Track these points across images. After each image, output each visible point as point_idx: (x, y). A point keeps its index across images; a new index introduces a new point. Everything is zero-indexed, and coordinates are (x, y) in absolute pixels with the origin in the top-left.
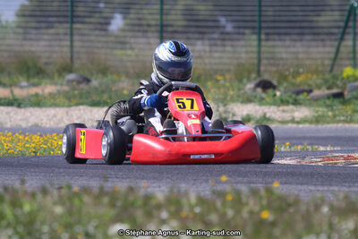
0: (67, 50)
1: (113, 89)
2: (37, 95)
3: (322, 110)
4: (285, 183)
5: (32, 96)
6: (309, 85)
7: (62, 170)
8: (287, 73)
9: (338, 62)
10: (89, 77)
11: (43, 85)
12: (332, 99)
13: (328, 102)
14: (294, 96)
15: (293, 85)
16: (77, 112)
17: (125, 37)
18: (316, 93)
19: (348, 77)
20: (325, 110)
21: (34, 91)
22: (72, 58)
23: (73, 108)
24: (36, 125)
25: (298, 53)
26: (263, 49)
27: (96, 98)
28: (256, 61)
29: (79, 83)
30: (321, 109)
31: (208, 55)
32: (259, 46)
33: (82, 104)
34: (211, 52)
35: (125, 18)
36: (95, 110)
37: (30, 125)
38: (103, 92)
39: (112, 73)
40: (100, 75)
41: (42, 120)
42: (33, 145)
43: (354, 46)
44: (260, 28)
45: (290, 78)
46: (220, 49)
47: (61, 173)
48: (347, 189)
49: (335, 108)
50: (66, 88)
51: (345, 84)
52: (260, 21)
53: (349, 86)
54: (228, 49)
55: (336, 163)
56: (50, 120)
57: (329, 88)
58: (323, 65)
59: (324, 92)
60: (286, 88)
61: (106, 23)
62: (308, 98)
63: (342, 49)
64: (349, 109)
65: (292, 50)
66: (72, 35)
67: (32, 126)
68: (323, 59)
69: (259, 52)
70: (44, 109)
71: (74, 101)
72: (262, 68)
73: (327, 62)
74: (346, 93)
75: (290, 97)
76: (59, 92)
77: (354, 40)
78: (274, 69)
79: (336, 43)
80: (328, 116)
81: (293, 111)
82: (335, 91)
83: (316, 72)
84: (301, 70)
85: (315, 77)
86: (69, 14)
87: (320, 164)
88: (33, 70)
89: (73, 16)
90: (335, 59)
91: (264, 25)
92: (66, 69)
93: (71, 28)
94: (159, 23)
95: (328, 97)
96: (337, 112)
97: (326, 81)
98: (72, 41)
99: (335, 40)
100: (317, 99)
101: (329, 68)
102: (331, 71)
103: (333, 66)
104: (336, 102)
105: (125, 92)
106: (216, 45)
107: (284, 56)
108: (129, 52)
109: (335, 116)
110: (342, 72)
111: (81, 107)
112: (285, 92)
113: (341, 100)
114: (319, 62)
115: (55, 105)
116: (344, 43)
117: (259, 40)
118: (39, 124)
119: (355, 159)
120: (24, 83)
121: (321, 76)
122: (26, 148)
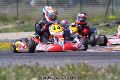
0: (16, 12)
1: (32, 25)
2: (6, 28)
4: (90, 59)
6: (98, 22)
8: (90, 18)
9: (107, 14)
10: (24, 22)
11: (8, 25)
12: (106, 26)
13: (105, 28)
14: (93, 26)
15: (93, 22)
16: (20, 34)
17: (35, 7)
18: (100, 25)
19: (111, 19)
20: (104, 30)
21: (5, 27)
22: (18, 16)
23: (18, 32)
24: (6, 39)
27: (26, 29)
29: (20, 23)
30: (102, 30)
31: (63, 13)
32: (81, 9)
33: (22, 31)
34: (64, 12)
35: (35, 1)
36: (26, 33)
37: (4, 39)
38: (29, 26)
39: (32, 20)
40: (28, 21)
41: (8, 37)
42: (5, 46)
43: (113, 8)
45: (91, 20)
46: (67, 10)
47: (15, 57)
48: (110, 61)
49: (107, 30)
50: (16, 25)
51: (110, 21)
53: (111, 22)
54: (70, 10)
55: (107, 51)
56: (11, 37)
57: (105, 23)
58: (103, 15)
59: (103, 24)
61: (28, 3)
63: (109, 9)
64: (111, 30)
65: (92, 10)
66: (17, 7)
67: (5, 39)
68: (102, 13)
70: (9, 33)
71: (19, 30)
73: (104, 14)
74: (110, 24)
76: (14, 27)
77: (113, 6)
79: (107, 8)
80: (104, 33)
82: (107, 24)
83: (100, 17)
84: (95, 17)
85: (100, 19)
87: (101, 51)
88: (4, 19)
89: (18, 1)
92: (16, 19)
93: (17, 5)
94: (47, 2)
95: (104, 26)
97: (104, 21)
98: (17, 9)
99: (106, 6)
100: (100, 27)
101: (104, 16)
102: (105, 17)
103: (106, 15)
104: (107, 28)
106: (66, 9)
107: (90, 12)
108: (37, 13)
109: (107, 33)
110: (109, 17)
111: (21, 32)
113: (109, 27)
115: (12, 32)
116: (109, 7)
117: (81, 7)
118: (7, 39)
119: (113, 49)
120: (2, 24)
121: (102, 19)
122: (3, 47)
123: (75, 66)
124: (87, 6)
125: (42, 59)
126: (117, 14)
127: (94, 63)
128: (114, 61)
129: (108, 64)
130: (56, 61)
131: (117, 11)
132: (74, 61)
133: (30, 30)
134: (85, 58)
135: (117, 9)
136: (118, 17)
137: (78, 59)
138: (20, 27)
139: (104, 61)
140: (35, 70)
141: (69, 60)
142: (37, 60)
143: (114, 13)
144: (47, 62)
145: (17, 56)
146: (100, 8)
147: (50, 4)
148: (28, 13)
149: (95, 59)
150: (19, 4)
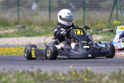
0: (17, 17)
1: (34, 30)
2: (6, 33)
3: (106, 36)
4: (93, 66)
5: (5, 33)
6: (102, 27)
7: (16, 62)
8: (94, 23)
9: (111, 19)
10: (25, 26)
11: (9, 29)
12: (109, 32)
13: (108, 33)
14: (96, 32)
15: (96, 27)
16: (21, 39)
18: (104, 30)
19: (115, 24)
20: (107, 36)
22: (19, 20)
23: (19, 38)
25: (97, 16)
26: (85, 15)
27: (27, 34)
28: (83, 19)
29: (21, 28)
32: (84, 14)
35: (37, 5)
36: (27, 38)
37: (4, 44)
38: (30, 31)
39: (33, 25)
40: (29, 26)
41: (9, 42)
42: (6, 52)
43: (117, 13)
44: (84, 7)
45: (95, 25)
47: (15, 63)
48: (114, 67)
49: (111, 35)
50: (17, 30)
51: (114, 27)
52: (84, 5)
56: (11, 42)
57: (109, 28)
60: (94, 29)
61: (30, 7)
62: (102, 32)
63: (113, 14)
65: (96, 15)
66: (18, 11)
67: (5, 44)
68: (106, 18)
69: (84, 16)
70: (9, 38)
71: (20, 35)
72: (85, 22)
73: (108, 19)
74: (114, 30)
75: (95, 32)
76: (15, 32)
77: (117, 11)
78: (89, 22)
79: (110, 12)
80: (108, 38)
81: (96, 37)
82: (111, 29)
83: (104, 23)
84: (99, 22)
85: (104, 24)
86: (17, 4)
88: (5, 24)
89: (19, 5)
90: (110, 18)
91: (85, 6)
92: (17, 23)
93: (18, 9)
94: (49, 6)
95: (108, 31)
96: (111, 37)
97: (107, 26)
98: (18, 14)
100: (104, 32)
101: (108, 21)
102: (109, 22)
103: (110, 20)
104: (111, 33)
105: (38, 31)
107: (93, 17)
108: (39, 17)
110: (113, 22)
111: (22, 37)
112: (93, 30)
113: (113, 32)
114: (105, 19)
115: (13, 37)
116: (113, 12)
117: (84, 12)
118: (8, 44)
119: (117, 55)
120: (2, 29)
121: (106, 24)
122: (4, 53)
123: (78, 72)
124: (90, 11)
125: (44, 65)
126: (121, 19)
127: (97, 70)
128: (118, 67)
129: (112, 71)
130: (58, 67)
131: (121, 16)
132: (77, 67)
133: (32, 35)
134: (88, 64)
135: (121, 14)
136: (122, 22)
137: (81, 66)
138: (21, 32)
139: (108, 68)
140: (36, 76)
141: (71, 67)
142: (39, 66)
143: (119, 19)
144: (49, 69)
145: (18, 62)
146: (103, 13)
147: (52, 7)
148: (29, 17)
149: (99, 66)
150: (20, 8)
